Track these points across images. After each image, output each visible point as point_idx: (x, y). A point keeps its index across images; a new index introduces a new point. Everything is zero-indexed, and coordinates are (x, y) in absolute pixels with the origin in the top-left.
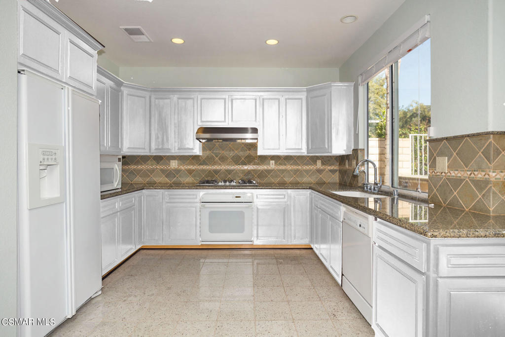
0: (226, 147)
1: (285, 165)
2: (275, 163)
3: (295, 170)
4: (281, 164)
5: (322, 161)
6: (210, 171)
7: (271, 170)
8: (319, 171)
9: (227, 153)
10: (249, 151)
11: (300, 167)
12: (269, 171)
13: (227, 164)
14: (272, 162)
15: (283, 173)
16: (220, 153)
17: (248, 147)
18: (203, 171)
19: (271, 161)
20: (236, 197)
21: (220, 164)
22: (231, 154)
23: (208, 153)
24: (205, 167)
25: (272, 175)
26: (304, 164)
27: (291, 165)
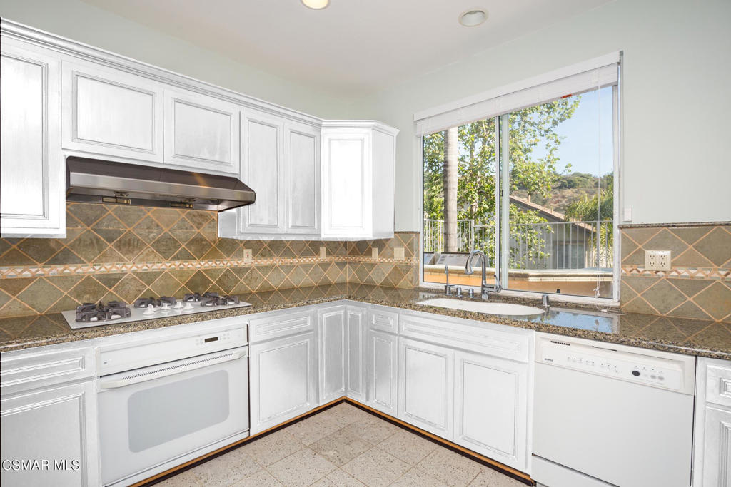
0: (139, 217)
1: (271, 256)
2: (254, 254)
3: (288, 266)
4: (263, 256)
5: (327, 249)
6: (88, 278)
7: (247, 269)
8: (325, 266)
9: (143, 232)
10: (198, 228)
11: (295, 261)
12: (240, 271)
13: (142, 260)
14: (247, 252)
15: (267, 273)
16: (120, 233)
17: (195, 219)
18: (64, 279)
19: (245, 251)
20: (207, 341)
21: (121, 260)
22: (152, 235)
23: (81, 230)
24: (70, 269)
25: (247, 277)
26: (302, 255)
27: (281, 256)
